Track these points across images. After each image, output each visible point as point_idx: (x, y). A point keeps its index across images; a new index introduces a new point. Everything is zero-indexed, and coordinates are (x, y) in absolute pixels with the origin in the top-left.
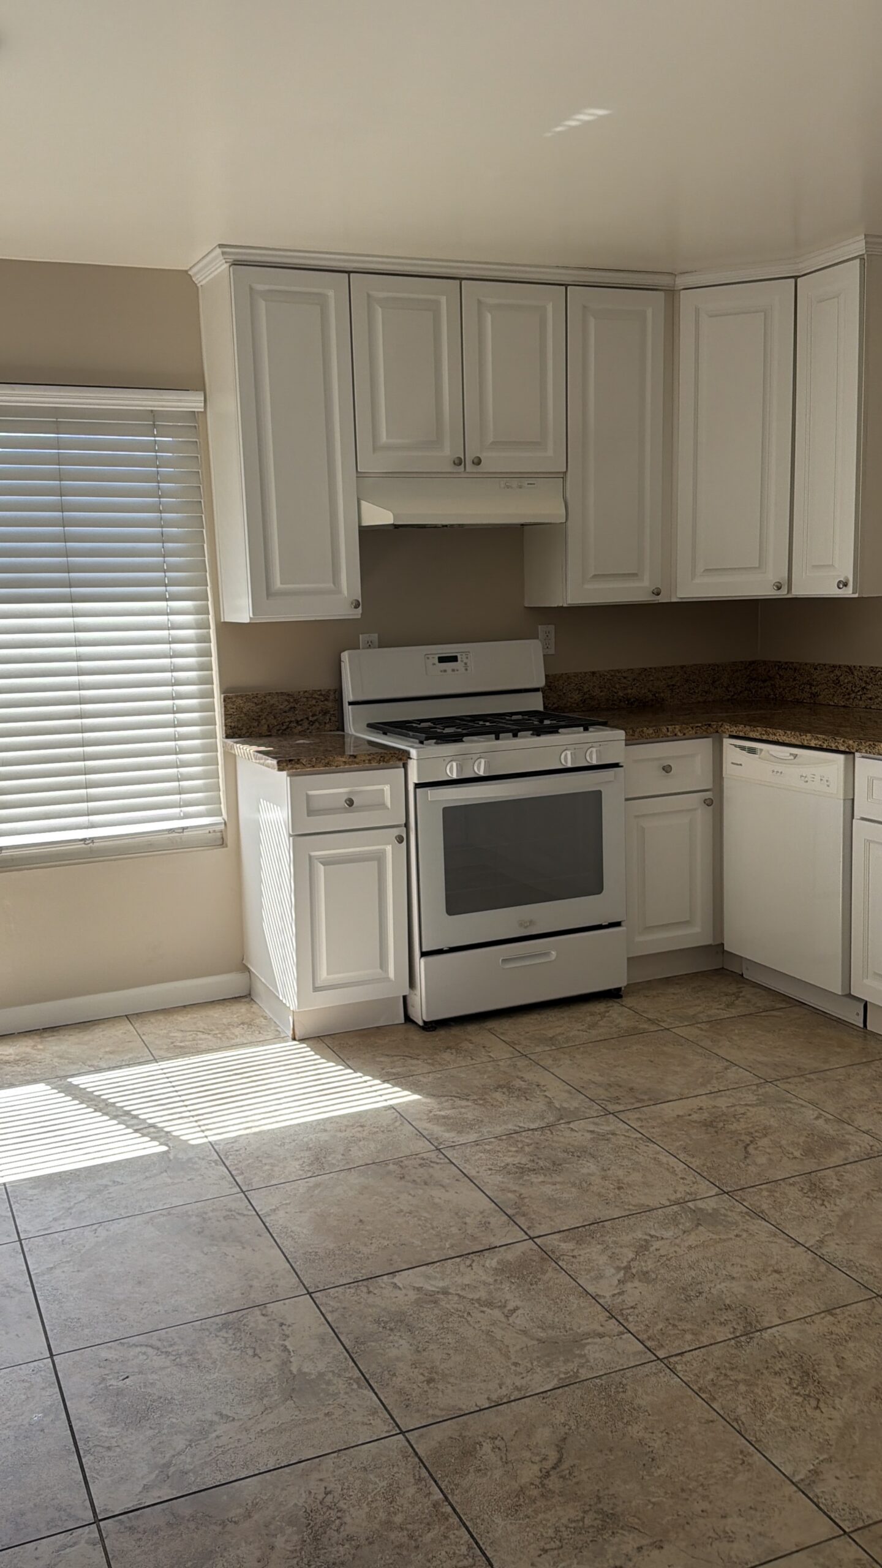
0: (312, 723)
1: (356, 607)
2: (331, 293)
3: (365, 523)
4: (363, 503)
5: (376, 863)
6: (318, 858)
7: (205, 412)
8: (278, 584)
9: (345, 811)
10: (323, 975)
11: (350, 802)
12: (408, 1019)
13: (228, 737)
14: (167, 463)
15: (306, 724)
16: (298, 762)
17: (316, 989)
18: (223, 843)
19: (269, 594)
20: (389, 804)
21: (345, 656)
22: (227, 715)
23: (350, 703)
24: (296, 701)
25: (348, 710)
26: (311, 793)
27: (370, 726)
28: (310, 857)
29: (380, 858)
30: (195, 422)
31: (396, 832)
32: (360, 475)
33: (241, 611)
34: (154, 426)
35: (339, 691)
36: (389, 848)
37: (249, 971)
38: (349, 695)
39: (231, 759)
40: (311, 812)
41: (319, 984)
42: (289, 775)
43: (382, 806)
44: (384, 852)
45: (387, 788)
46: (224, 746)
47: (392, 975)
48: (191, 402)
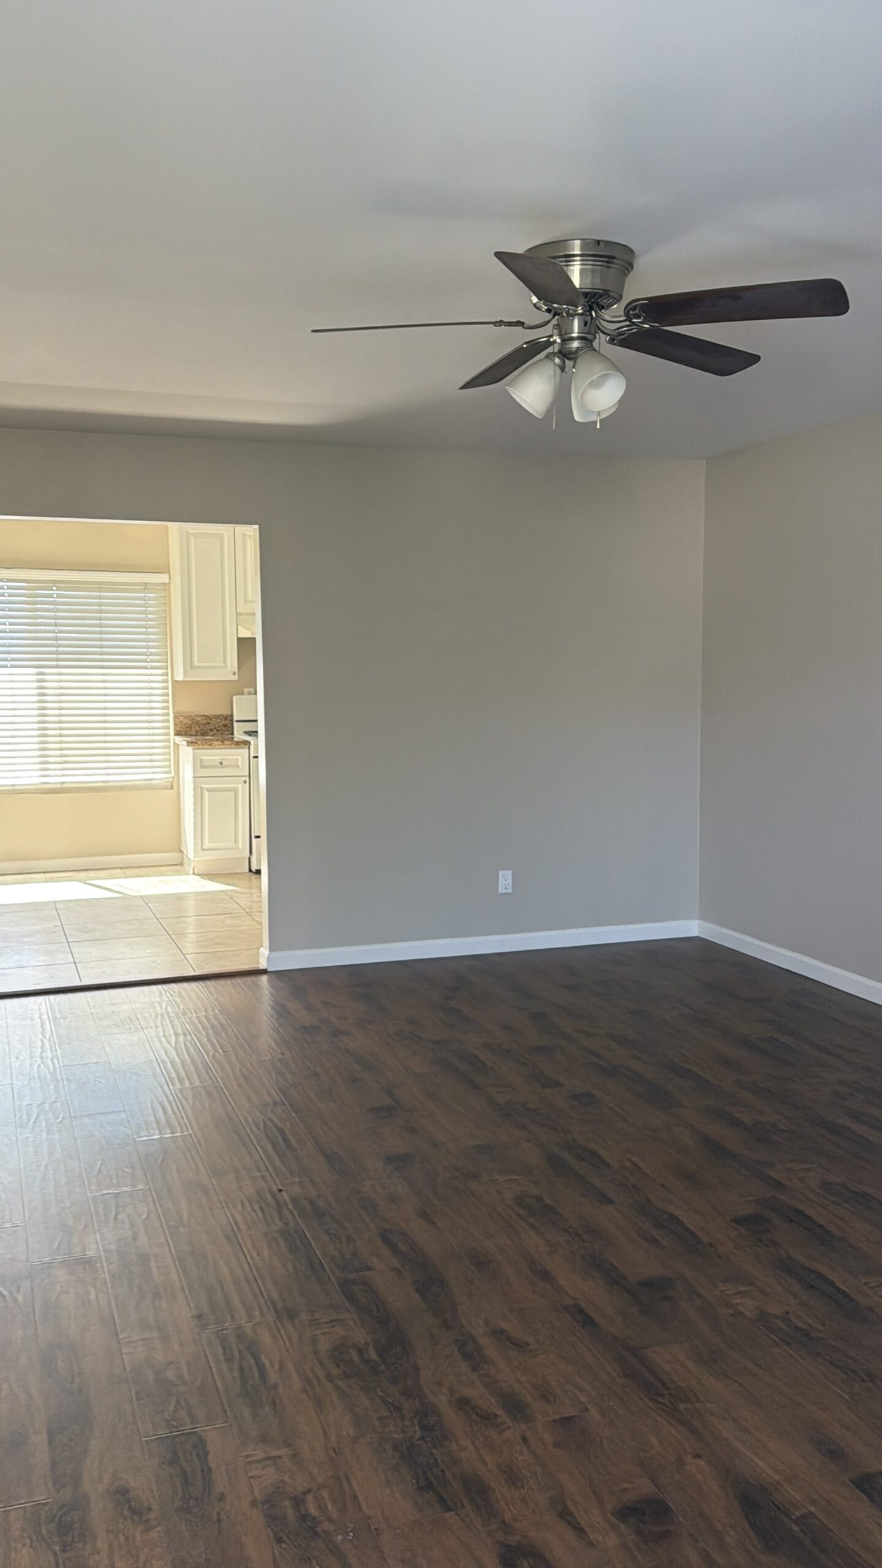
0: (218, 731)
1: (235, 674)
2: (225, 534)
3: (240, 636)
4: (239, 627)
5: (233, 793)
6: (205, 788)
7: (169, 583)
8: (196, 663)
9: (219, 767)
10: (207, 845)
11: (221, 763)
12: (250, 871)
13: (175, 735)
14: (151, 606)
15: (215, 731)
16: (196, 743)
17: (203, 850)
18: (172, 788)
19: (192, 667)
20: (240, 765)
21: (235, 698)
22: (175, 725)
23: (237, 721)
24: (210, 719)
25: (235, 724)
26: (203, 758)
27: (245, 732)
28: (202, 788)
29: (236, 791)
30: (166, 586)
31: (244, 779)
32: (237, 614)
33: (180, 677)
34: (146, 589)
35: (232, 716)
36: (240, 786)
37: (182, 851)
38: (235, 718)
39: (176, 746)
40: (202, 767)
41: (205, 847)
42: (193, 749)
43: (237, 766)
44: (238, 788)
45: (239, 758)
46: (174, 739)
47: (240, 846)
48: (163, 578)
